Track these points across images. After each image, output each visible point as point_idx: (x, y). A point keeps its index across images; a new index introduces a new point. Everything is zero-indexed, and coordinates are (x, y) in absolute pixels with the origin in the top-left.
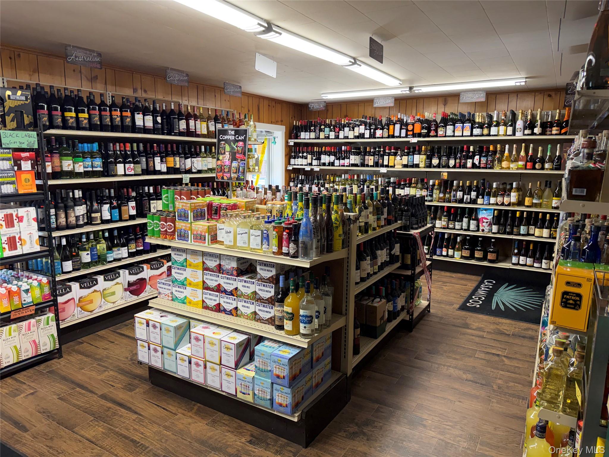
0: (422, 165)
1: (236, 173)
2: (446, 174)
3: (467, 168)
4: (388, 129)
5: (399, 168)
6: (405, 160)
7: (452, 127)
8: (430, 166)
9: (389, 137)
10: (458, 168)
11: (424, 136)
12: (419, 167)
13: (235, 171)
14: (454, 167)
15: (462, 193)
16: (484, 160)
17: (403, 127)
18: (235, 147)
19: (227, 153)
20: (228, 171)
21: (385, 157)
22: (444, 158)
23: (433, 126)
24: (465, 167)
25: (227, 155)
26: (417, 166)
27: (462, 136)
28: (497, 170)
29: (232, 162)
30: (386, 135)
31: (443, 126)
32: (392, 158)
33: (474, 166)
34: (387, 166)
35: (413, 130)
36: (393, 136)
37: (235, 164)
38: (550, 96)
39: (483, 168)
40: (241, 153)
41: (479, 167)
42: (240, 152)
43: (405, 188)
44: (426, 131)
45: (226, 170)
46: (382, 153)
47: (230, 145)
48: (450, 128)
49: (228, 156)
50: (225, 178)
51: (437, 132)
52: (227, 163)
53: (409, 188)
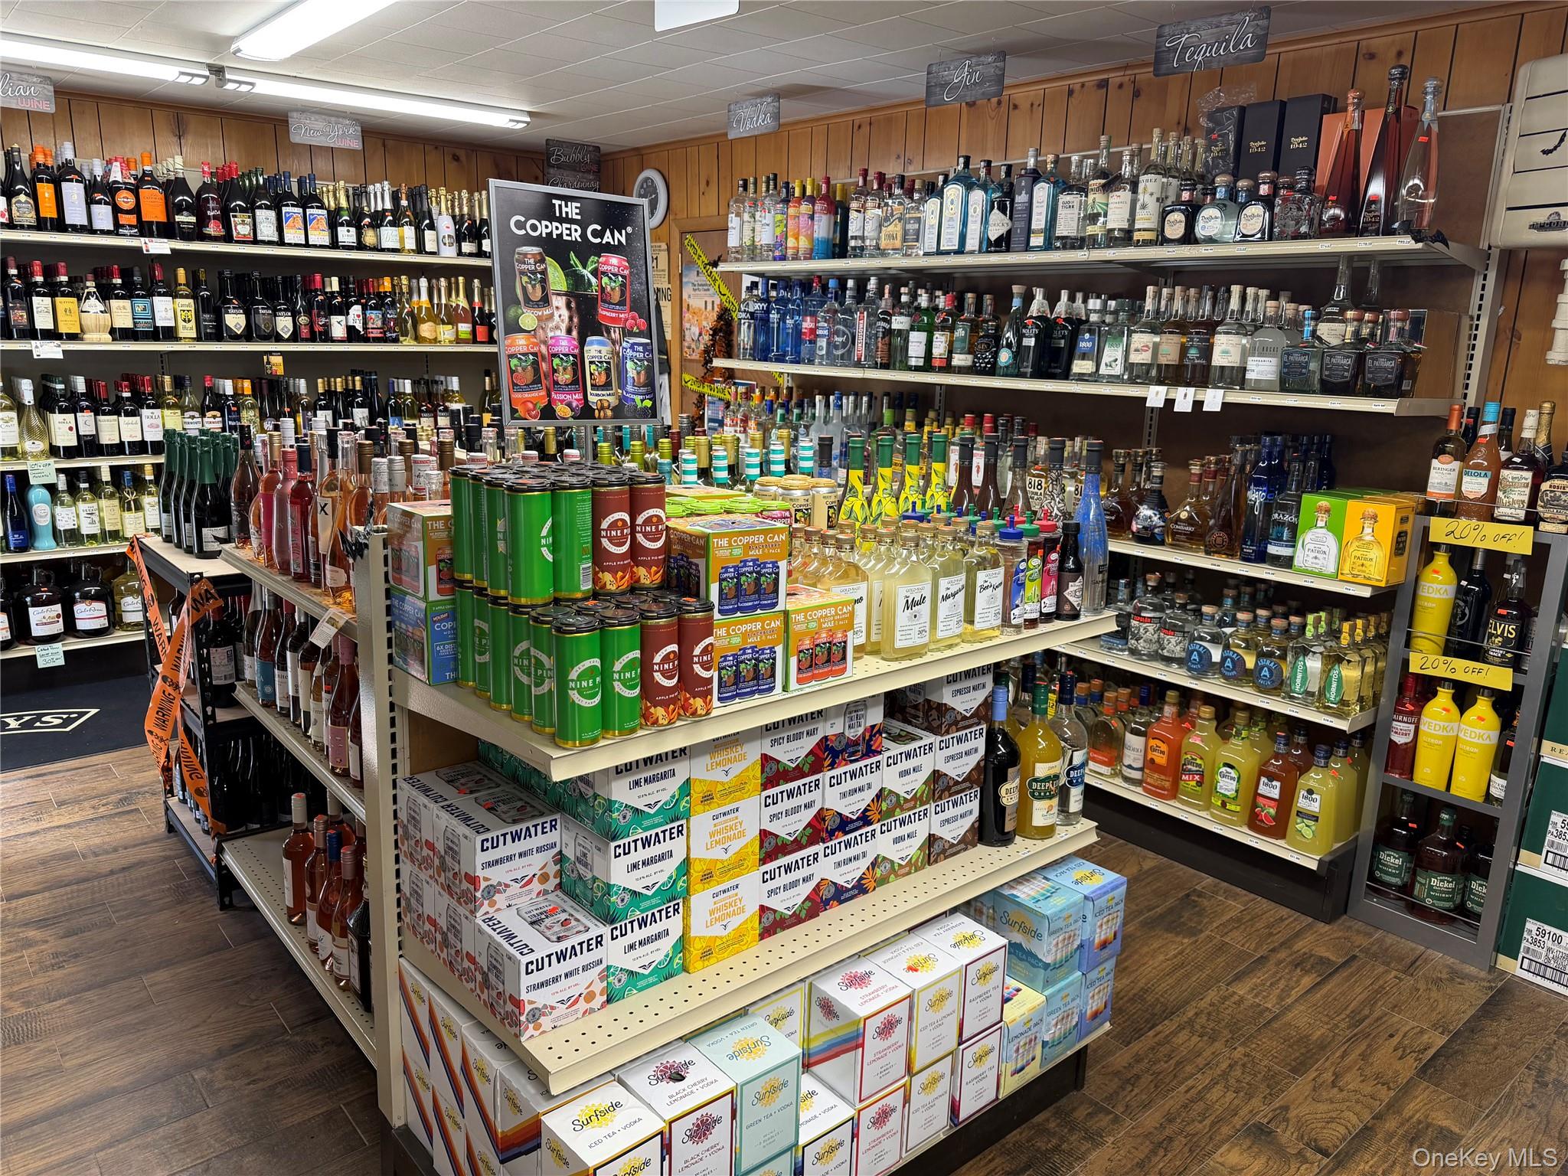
0: (188, 330)
1: (607, 385)
2: (277, 360)
3: (332, 340)
4: (34, 196)
5: (98, 341)
6: (123, 313)
7: (272, 214)
8: (220, 333)
9: (41, 225)
10: (306, 340)
11: (187, 237)
12: (177, 339)
13: (603, 379)
14: (295, 337)
15: (330, 412)
16: (375, 318)
17: (99, 197)
18: (585, 272)
19: (559, 302)
20: (574, 382)
21: (36, 300)
22: (263, 312)
23: (211, 205)
24: (326, 337)
25: (560, 310)
26: (170, 334)
27: (307, 245)
28: (407, 345)
29: (582, 343)
30: (26, 215)
31: (243, 210)
32: (65, 303)
33: (352, 335)
34: (52, 335)
35: (137, 210)
36: (59, 224)
37: (596, 349)
38: (456, 158)
39: (377, 340)
40: (622, 303)
41: (365, 339)
42: (616, 297)
43: (145, 412)
44: (193, 219)
45: (564, 377)
46: (17, 284)
47: (565, 265)
48: (266, 219)
49: (565, 313)
50: (561, 410)
51: (227, 226)
52: (565, 344)
53: (157, 412)
